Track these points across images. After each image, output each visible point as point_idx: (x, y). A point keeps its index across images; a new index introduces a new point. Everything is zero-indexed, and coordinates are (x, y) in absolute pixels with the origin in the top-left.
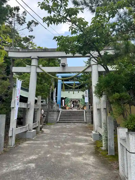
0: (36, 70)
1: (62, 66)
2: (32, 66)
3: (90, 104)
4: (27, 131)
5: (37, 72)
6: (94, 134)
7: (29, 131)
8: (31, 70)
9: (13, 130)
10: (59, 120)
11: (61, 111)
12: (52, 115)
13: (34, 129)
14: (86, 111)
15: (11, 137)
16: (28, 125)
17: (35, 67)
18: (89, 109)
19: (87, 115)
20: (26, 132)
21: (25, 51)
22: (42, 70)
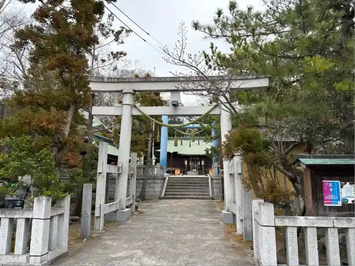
0: (131, 112)
1: (173, 105)
2: (124, 106)
3: (219, 166)
4: (118, 210)
5: (132, 115)
6: (224, 214)
7: (122, 209)
8: (122, 111)
9: (100, 207)
10: (165, 195)
11: (167, 179)
12: (152, 185)
13: (127, 207)
14: (213, 178)
15: (98, 217)
16: (119, 200)
17: (129, 107)
18: (218, 173)
19: (215, 186)
20: (116, 211)
21: (113, 81)
22: (140, 111)
